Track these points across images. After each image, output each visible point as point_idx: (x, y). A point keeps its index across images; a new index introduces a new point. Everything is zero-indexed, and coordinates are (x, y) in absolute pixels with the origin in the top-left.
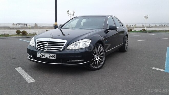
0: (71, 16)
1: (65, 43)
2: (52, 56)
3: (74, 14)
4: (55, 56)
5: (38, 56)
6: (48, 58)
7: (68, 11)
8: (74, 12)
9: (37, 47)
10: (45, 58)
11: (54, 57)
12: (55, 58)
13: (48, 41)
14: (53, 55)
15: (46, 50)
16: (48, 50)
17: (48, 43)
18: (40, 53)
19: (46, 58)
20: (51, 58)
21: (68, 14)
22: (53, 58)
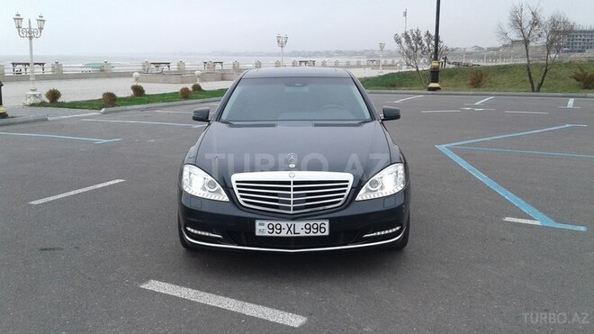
0: (31, 38)
1: (348, 181)
2: (315, 226)
3: (41, 29)
4: (327, 227)
5: (257, 234)
6: (303, 234)
7: (18, 19)
8: (41, 21)
9: (245, 202)
10: (289, 235)
11: (322, 230)
12: (327, 233)
13: (292, 180)
14: (319, 223)
15: (289, 209)
16: (295, 209)
17: (292, 186)
18: (267, 223)
19: (294, 235)
20: (311, 234)
21: (19, 27)
22: (319, 234)
